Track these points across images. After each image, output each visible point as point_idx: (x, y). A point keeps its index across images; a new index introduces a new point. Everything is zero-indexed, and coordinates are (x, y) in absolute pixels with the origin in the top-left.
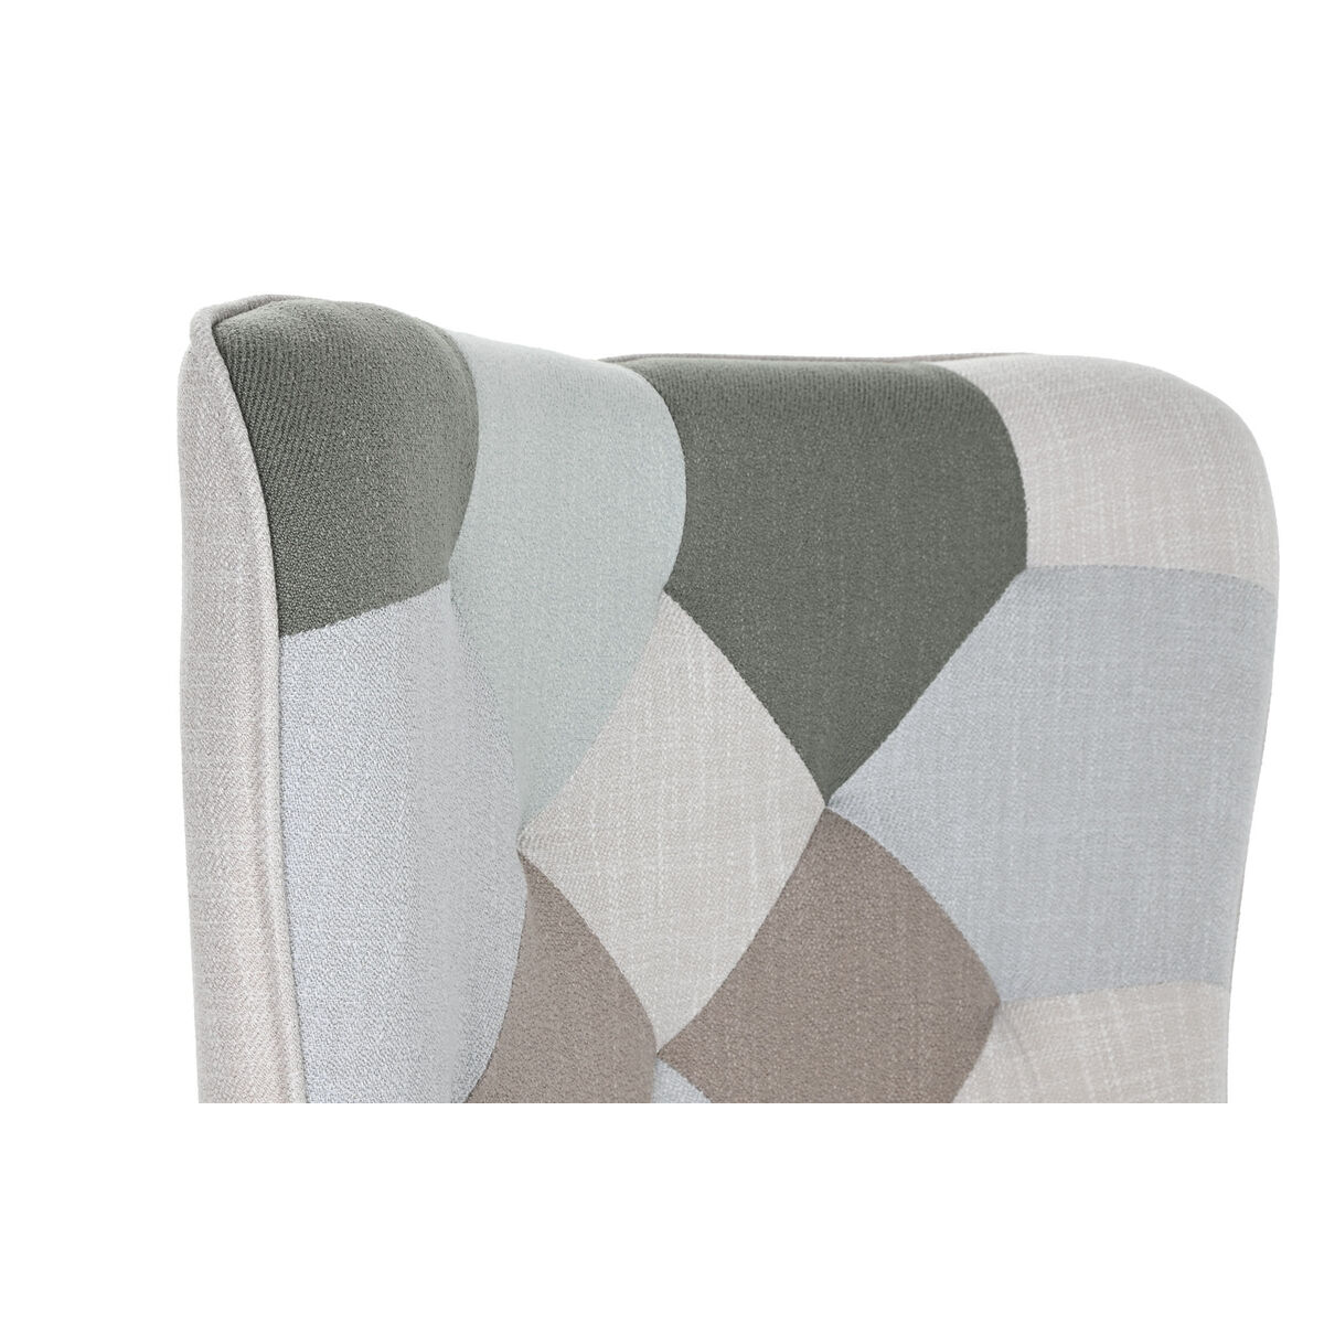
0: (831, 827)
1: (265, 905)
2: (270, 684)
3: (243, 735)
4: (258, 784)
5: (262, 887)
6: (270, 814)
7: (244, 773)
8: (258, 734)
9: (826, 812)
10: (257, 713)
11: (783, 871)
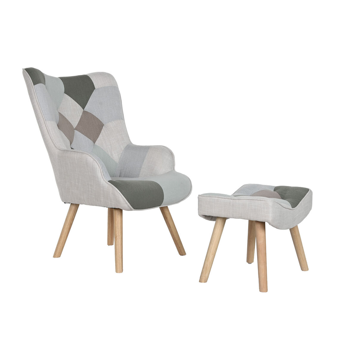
0: (85, 113)
1: (38, 103)
2: (34, 88)
3: (33, 93)
4: (35, 96)
5: (37, 102)
6: (36, 97)
7: (34, 95)
8: (34, 92)
9: (84, 111)
10: (34, 91)
11: (81, 115)
